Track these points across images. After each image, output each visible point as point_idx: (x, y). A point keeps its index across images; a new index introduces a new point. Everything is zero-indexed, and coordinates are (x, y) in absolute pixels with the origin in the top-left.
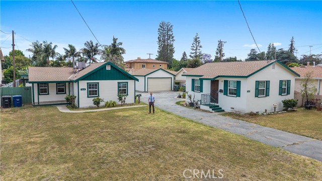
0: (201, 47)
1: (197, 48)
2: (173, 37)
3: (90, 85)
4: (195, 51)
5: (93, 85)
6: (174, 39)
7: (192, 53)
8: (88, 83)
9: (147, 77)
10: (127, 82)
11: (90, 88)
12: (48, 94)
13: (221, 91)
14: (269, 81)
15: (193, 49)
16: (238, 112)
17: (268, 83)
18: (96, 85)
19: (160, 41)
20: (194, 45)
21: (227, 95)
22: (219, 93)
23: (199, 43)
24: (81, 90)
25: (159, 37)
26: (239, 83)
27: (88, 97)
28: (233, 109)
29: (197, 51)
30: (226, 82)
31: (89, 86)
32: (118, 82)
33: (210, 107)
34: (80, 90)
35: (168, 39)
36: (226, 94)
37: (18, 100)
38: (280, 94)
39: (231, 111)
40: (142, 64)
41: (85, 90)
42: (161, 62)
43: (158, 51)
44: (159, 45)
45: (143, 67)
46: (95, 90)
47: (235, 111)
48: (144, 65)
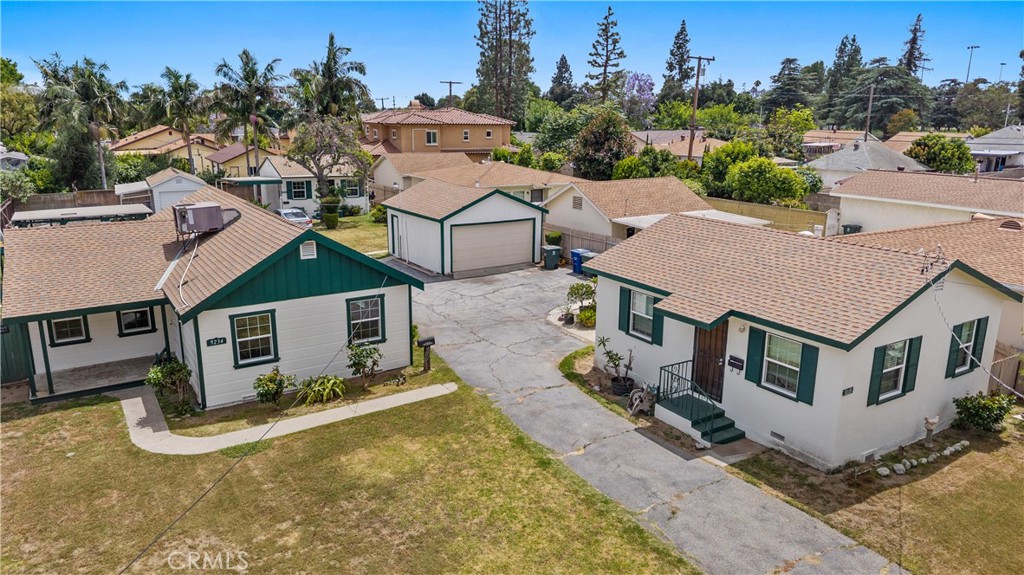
0: (621, 55)
1: (608, 59)
2: (528, 23)
3: (242, 324)
4: (602, 70)
5: (253, 321)
6: (533, 28)
7: (592, 77)
8: (232, 317)
9: (447, 224)
10: (382, 296)
11: (242, 334)
12: (88, 340)
13: (736, 363)
14: (921, 339)
15: (594, 64)
16: (801, 454)
17: (914, 345)
18: (263, 319)
19: (483, 34)
20: (599, 48)
21: (759, 384)
22: (727, 368)
23: (615, 42)
24: (209, 343)
25: (481, 22)
27: (237, 366)
28: (782, 438)
29: (609, 69)
31: (238, 325)
32: (348, 301)
33: (695, 424)
34: (203, 344)
35: (511, 29)
36: (753, 376)
38: (950, 373)
39: (772, 442)
40: (427, 130)
41: (225, 342)
42: (490, 122)
43: (478, 71)
44: (482, 50)
45: (429, 142)
46: (262, 339)
47: (784, 447)
48: (434, 134)
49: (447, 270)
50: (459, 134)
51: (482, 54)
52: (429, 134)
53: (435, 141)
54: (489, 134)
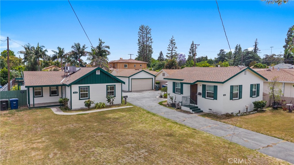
0: (176, 48)
1: (173, 49)
2: (151, 40)
3: (82, 89)
4: (171, 52)
5: (84, 89)
7: (168, 54)
8: (79, 87)
9: (130, 78)
11: (81, 91)
12: (42, 96)
13: (200, 94)
14: (242, 85)
15: (169, 50)
16: (216, 113)
17: (240, 87)
18: (87, 88)
19: (139, 42)
20: (170, 46)
21: (205, 98)
22: (198, 95)
23: (174, 45)
24: (74, 93)
25: (139, 39)
26: (216, 88)
27: (80, 99)
28: (211, 110)
29: (173, 52)
30: (204, 87)
32: (107, 86)
33: (191, 109)
34: (72, 93)
35: (147, 41)
36: (204, 96)
37: (15, 103)
38: (251, 96)
39: (209, 112)
40: (125, 64)
41: (77, 93)
42: (141, 62)
43: (138, 52)
44: (139, 46)
45: (125, 67)
46: (86, 93)
47: (212, 112)
48: (127, 65)
49: (130, 90)
50: (133, 65)
51: (139, 47)
52: (125, 65)
54: (141, 65)
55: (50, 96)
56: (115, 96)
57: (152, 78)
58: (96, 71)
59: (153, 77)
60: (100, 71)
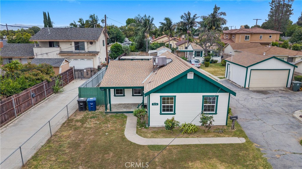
5: (168, 99)
8: (161, 97)
9: (249, 69)
10: (217, 96)
11: (164, 102)
12: (124, 96)
18: (172, 98)
24: (153, 104)
27: (161, 114)
31: (163, 99)
32: (203, 96)
34: (151, 104)
37: (92, 104)
40: (246, 35)
41: (158, 105)
42: (272, 32)
43: (269, 15)
44: (271, 7)
45: (246, 39)
48: (248, 37)
49: (247, 86)
50: (258, 36)
51: (271, 9)
53: (248, 39)
54: (270, 37)
55: (133, 95)
56: (216, 113)
57: (290, 70)
58: (187, 74)
59: (292, 69)
60: (194, 73)
